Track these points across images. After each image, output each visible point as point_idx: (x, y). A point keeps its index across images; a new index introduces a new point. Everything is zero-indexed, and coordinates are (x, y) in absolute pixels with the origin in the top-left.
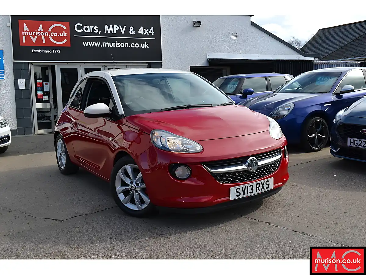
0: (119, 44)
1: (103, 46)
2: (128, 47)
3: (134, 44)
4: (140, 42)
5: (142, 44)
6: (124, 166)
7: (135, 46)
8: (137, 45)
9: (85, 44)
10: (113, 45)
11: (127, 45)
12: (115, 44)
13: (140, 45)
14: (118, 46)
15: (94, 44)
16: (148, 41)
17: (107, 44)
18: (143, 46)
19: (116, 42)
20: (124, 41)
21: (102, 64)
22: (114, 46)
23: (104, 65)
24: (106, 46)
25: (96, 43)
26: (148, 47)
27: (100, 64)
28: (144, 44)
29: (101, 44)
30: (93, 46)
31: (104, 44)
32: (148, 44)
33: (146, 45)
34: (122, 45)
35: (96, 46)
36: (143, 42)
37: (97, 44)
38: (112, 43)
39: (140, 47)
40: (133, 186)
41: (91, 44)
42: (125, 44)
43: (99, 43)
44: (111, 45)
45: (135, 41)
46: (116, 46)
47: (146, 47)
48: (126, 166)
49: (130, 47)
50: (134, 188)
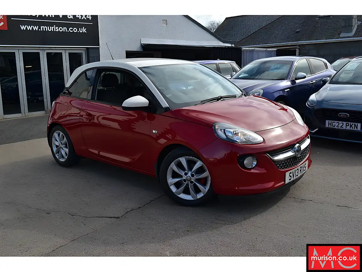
0: (58, 28)
1: (42, 30)
2: (66, 31)
3: (72, 29)
4: (79, 26)
5: (80, 29)
6: (178, 159)
7: (73, 31)
8: (75, 30)
9: (23, 28)
10: (51, 29)
11: (65, 29)
12: (54, 28)
13: (78, 30)
14: (56, 30)
15: (32, 27)
16: (85, 26)
17: (45, 28)
18: (81, 31)
19: (55, 26)
20: (63, 25)
21: (40, 48)
22: (53, 30)
23: (43, 49)
24: (44, 30)
25: (34, 27)
26: (86, 32)
27: (39, 48)
28: (82, 29)
29: (39, 28)
30: (31, 30)
31: (43, 28)
32: (85, 29)
33: (84, 30)
34: (61, 29)
35: (35, 30)
36: (81, 26)
37: (36, 28)
38: (51, 27)
39: (78, 32)
40: (188, 178)
41: (29, 28)
42: (63, 28)
43: (38, 27)
44: (50, 29)
45: (73, 26)
46: (55, 31)
47: (84, 32)
48: (180, 159)
49: (68, 31)
50: (189, 179)
